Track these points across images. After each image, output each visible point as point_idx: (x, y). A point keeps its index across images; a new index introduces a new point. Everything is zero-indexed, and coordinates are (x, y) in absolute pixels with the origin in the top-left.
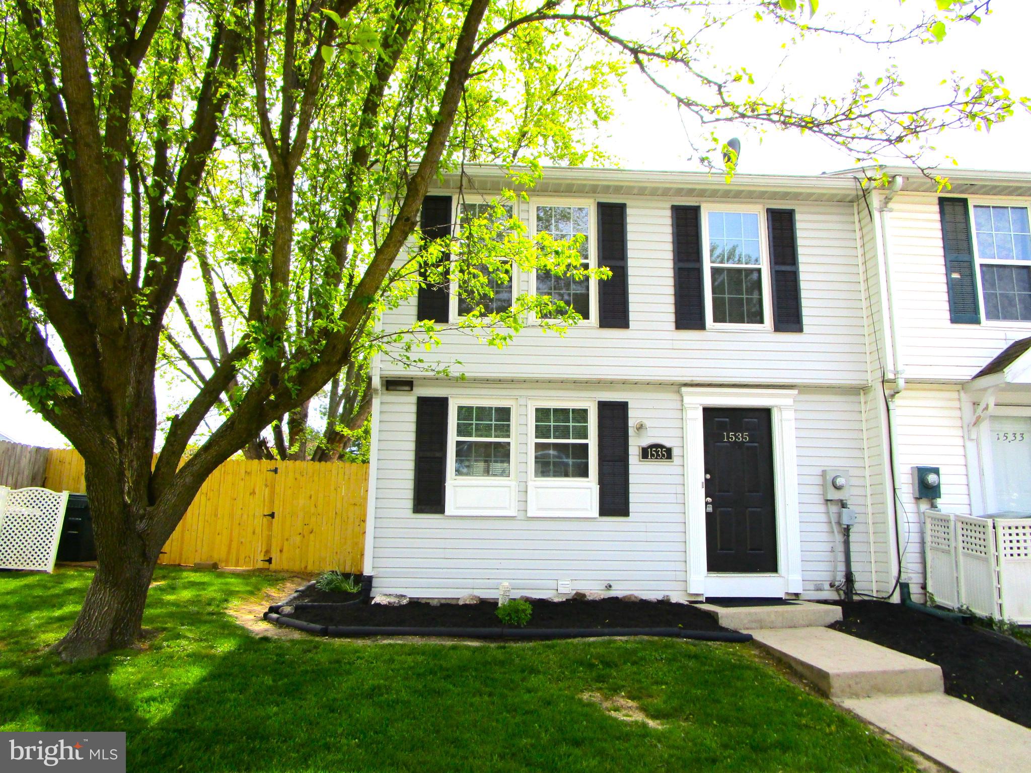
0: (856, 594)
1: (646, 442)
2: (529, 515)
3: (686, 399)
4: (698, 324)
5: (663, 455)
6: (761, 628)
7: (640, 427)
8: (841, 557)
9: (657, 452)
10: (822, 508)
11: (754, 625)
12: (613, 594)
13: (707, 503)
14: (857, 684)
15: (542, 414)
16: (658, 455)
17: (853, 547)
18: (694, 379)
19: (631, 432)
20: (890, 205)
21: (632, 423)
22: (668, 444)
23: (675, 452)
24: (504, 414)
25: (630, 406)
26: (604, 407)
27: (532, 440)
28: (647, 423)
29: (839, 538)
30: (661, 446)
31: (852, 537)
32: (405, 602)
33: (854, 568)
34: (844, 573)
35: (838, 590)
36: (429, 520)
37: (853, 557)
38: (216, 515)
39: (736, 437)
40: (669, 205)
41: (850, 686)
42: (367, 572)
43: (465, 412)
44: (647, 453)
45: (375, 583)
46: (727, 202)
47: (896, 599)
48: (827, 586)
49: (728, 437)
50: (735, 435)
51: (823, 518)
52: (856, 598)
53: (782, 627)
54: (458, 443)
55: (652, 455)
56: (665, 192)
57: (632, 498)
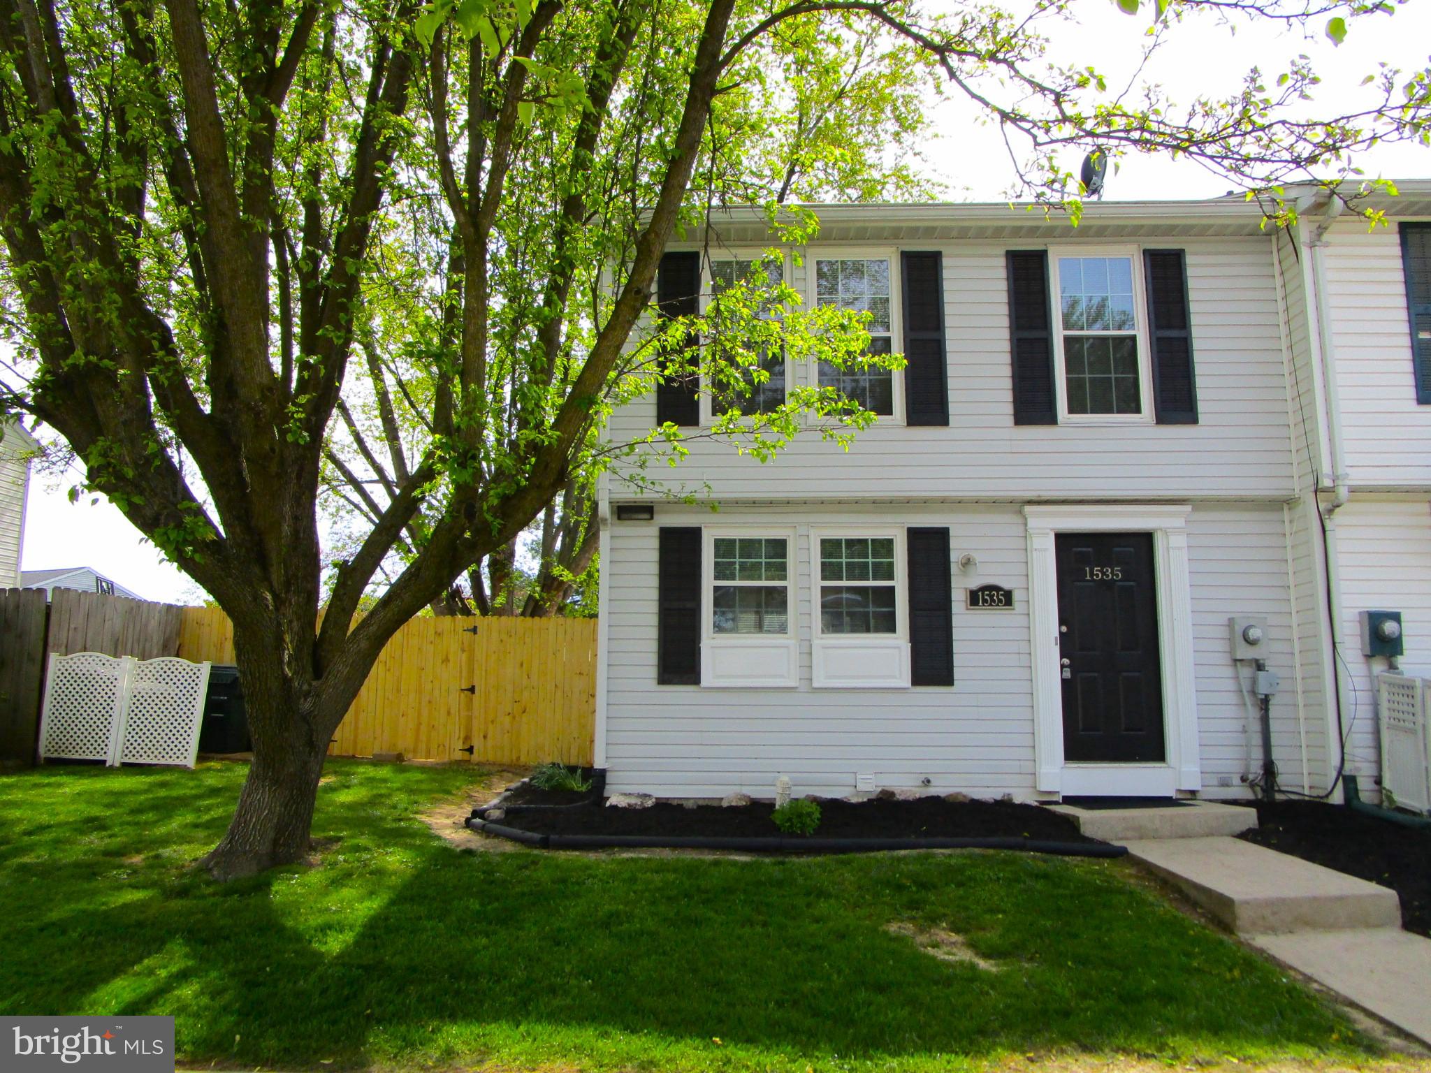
0: (1280, 791)
1: (975, 584)
2: (815, 685)
3: (1032, 522)
4: (1047, 416)
5: (1000, 601)
6: (1141, 838)
7: (967, 563)
8: (1257, 740)
9: (991, 597)
10: (1228, 672)
11: (1130, 834)
12: (932, 791)
13: (1062, 666)
14: (1274, 913)
15: (830, 547)
16: (993, 601)
17: (1274, 726)
18: (1042, 493)
19: (954, 569)
20: (1325, 237)
21: (954, 556)
22: (1006, 585)
23: (1017, 596)
24: (778, 547)
25: (951, 533)
26: (915, 535)
27: (817, 583)
28: (977, 557)
29: (1254, 713)
30: (997, 588)
31: (1274, 712)
32: (649, 803)
33: (1276, 754)
34: (1261, 763)
35: (1252, 785)
36: (679, 693)
37: (1275, 739)
38: (399, 690)
39: (1103, 574)
40: (1002, 251)
41: (1264, 918)
42: (599, 764)
43: (723, 547)
44: (976, 598)
45: (610, 778)
46: (1086, 243)
47: (1337, 798)
48: (1236, 780)
49: (1092, 574)
50: (1101, 571)
51: (1230, 685)
52: (1279, 797)
53: (1170, 837)
54: (716, 589)
55: (985, 601)
56: (998, 233)
57: (958, 660)
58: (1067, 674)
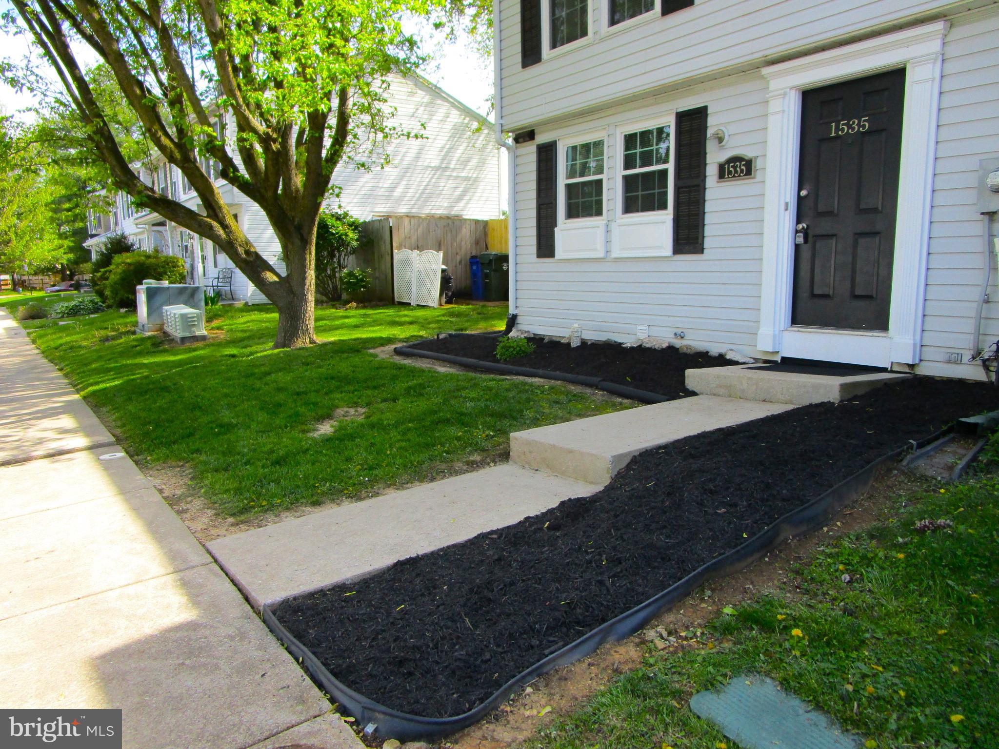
1: (723, 157)
2: (613, 256)
3: (773, 85)
5: (742, 171)
7: (721, 137)
9: (735, 167)
13: (796, 232)
14: (530, 452)
16: (736, 172)
19: (709, 145)
22: (748, 153)
23: (758, 164)
25: (709, 112)
26: (683, 118)
28: (727, 131)
30: (741, 159)
35: (985, 364)
36: (545, 264)
39: (850, 127)
42: (513, 311)
43: (572, 152)
44: (723, 172)
48: (966, 357)
49: (837, 129)
50: (847, 125)
54: (566, 186)
55: (730, 173)
57: (708, 231)
58: (800, 240)
